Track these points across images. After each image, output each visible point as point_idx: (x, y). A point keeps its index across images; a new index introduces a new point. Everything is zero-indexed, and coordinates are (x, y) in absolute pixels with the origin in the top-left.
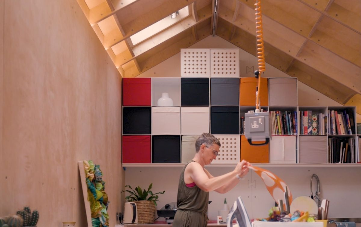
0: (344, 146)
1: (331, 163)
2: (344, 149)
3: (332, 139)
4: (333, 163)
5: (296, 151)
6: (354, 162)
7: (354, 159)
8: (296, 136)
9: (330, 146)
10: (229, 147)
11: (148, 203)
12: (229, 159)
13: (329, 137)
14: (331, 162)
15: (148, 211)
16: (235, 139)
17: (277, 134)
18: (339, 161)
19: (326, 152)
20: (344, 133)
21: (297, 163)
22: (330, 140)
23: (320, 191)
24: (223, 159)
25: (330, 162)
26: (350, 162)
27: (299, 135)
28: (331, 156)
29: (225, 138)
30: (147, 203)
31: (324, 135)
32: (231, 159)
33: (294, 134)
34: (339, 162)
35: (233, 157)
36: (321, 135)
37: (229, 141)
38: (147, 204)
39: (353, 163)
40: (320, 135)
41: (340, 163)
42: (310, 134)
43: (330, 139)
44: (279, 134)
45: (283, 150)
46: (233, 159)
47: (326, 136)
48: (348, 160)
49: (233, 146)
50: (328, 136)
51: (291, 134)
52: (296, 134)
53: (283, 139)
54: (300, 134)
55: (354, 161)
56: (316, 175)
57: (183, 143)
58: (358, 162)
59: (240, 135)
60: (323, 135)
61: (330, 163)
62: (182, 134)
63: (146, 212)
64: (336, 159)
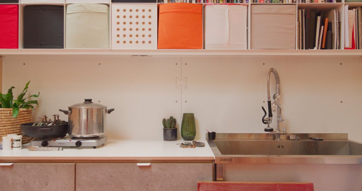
0: (322, 23)
1: (301, 50)
2: (323, 27)
3: (304, 10)
4: (304, 49)
5: (247, 30)
6: (338, 48)
7: (338, 43)
8: (248, 6)
9: (301, 22)
10: (140, 23)
11: (9, 112)
12: (140, 42)
13: (299, 8)
14: (301, 48)
15: (7, 125)
16: (150, 11)
17: (217, 2)
18: (314, 46)
19: (295, 31)
20: (322, 2)
21: (247, 48)
22: (300, 13)
23: (279, 94)
24: (131, 42)
25: (299, 47)
26: (331, 48)
27: (251, 4)
28: (301, 37)
29: (134, 9)
30: (7, 112)
31: (291, 3)
32: (143, 42)
33: (243, 2)
34: (314, 48)
35: (147, 39)
36: (286, 3)
37: (140, 14)
38: (5, 115)
39: (336, 49)
40: (284, 3)
41: (316, 48)
42: (268, 2)
43: (300, 11)
44: (219, 2)
45: (227, 28)
46: (147, 42)
47: (295, 5)
48: (328, 44)
49: (147, 22)
50: (298, 5)
51: (239, 3)
52: (246, 2)
53: (228, 10)
54: (253, 2)
55: (338, 46)
56: (275, 70)
57: (68, 16)
58: (345, 48)
59: (157, 3)
60: (289, 3)
61: (299, 49)
62: (67, 3)
63: (4, 126)
64: (309, 43)
